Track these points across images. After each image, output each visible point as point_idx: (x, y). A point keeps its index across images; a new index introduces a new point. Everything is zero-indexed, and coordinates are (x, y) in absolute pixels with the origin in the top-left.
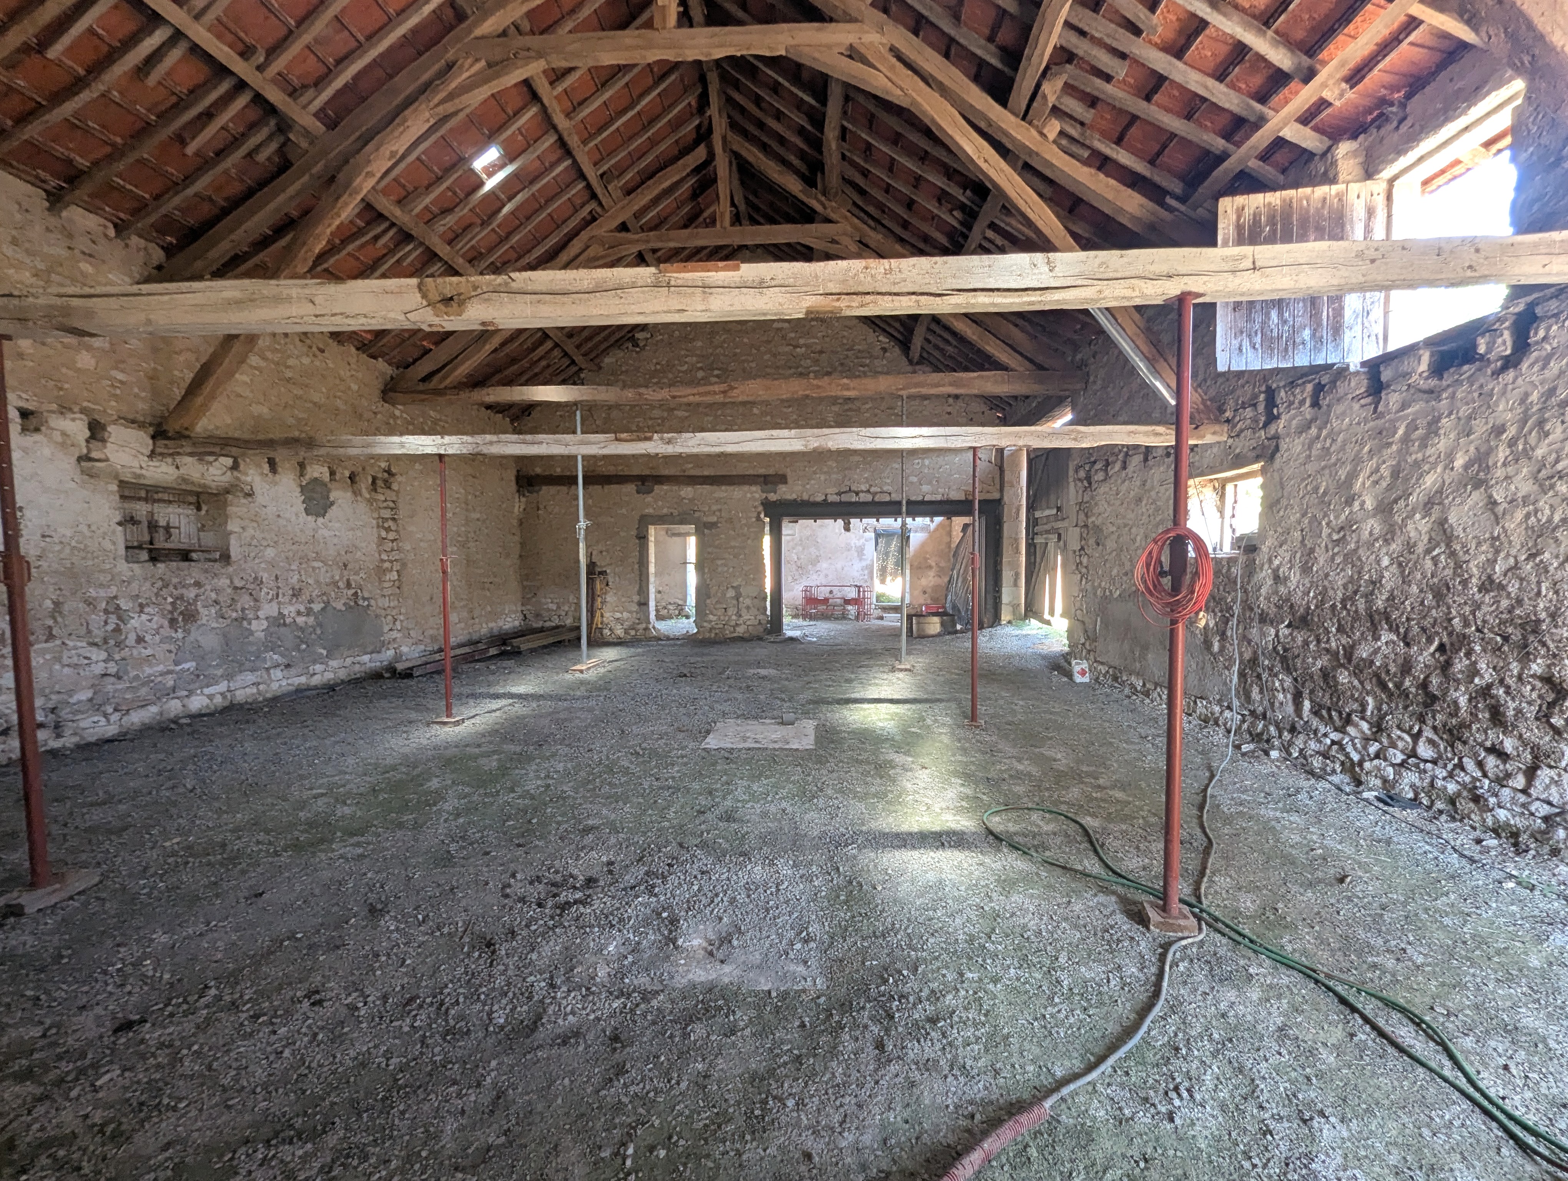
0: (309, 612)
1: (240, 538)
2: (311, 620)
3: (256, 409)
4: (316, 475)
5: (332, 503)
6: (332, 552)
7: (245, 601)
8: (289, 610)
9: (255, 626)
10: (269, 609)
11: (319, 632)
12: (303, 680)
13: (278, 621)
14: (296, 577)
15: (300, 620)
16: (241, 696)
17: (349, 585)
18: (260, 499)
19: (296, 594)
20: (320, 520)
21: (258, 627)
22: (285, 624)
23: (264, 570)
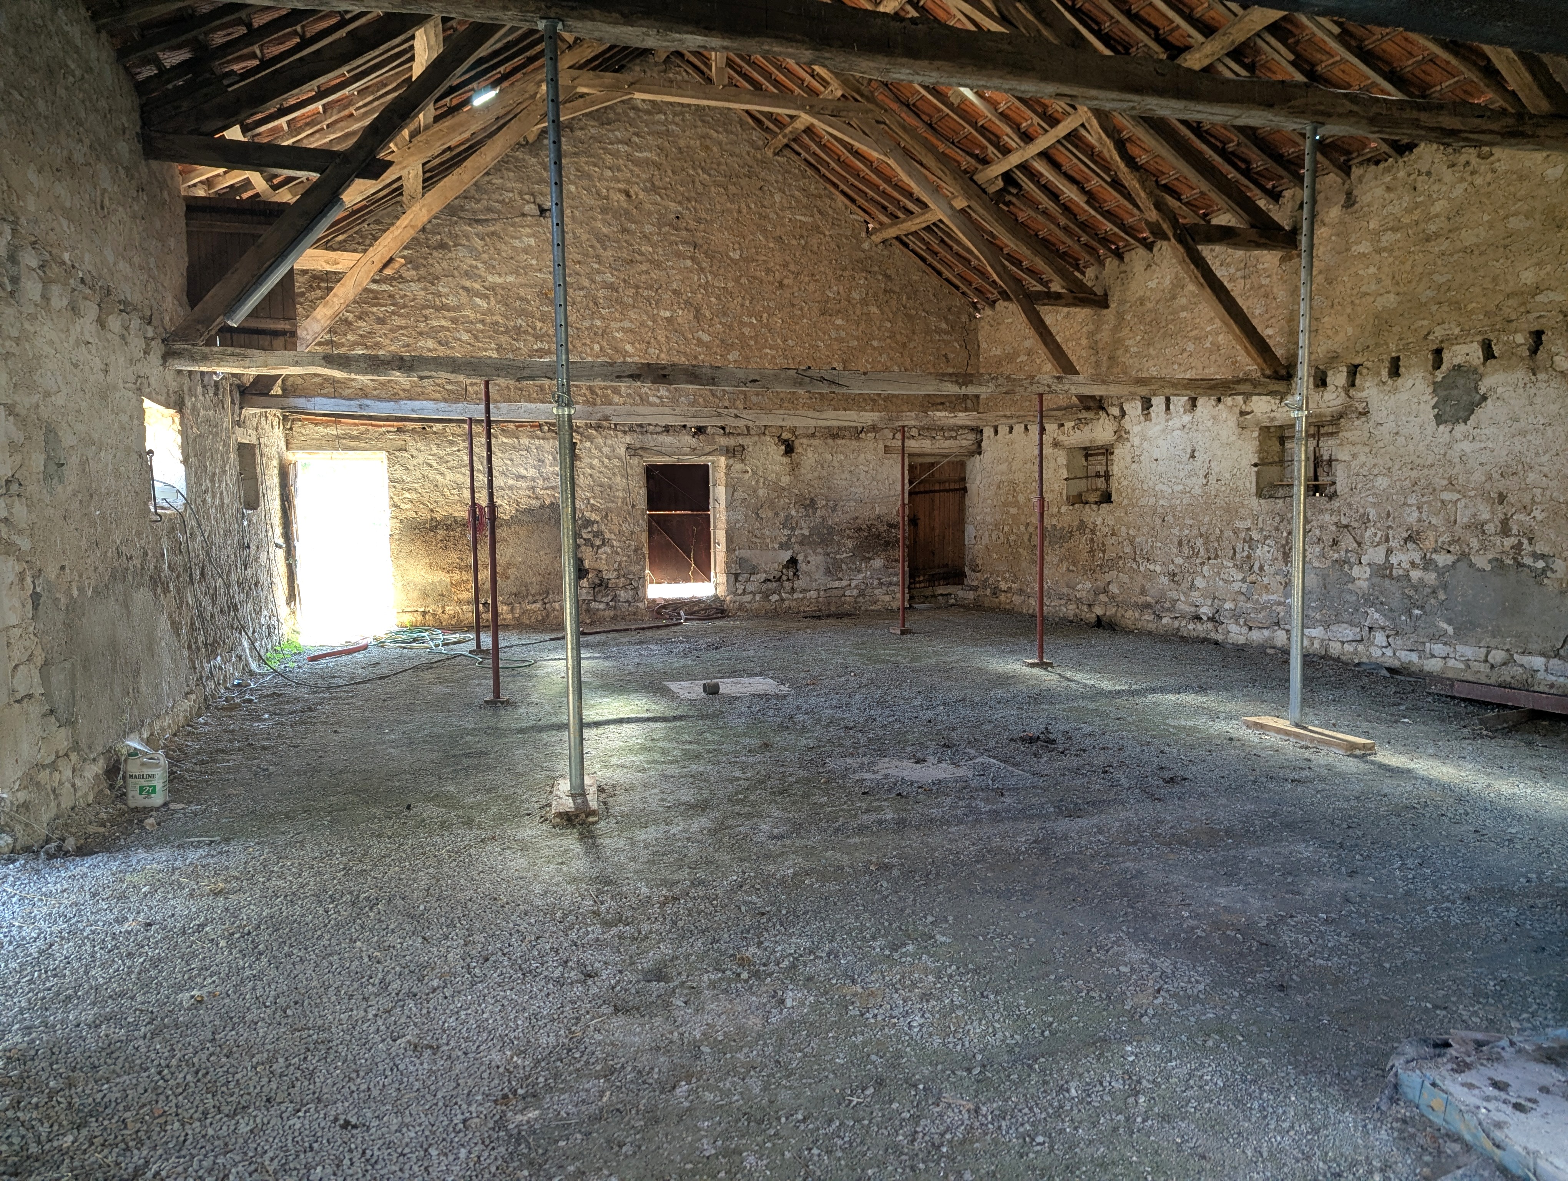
0: (1428, 564)
1: (1349, 467)
2: (1431, 577)
3: (1380, 303)
4: (1457, 361)
5: (1484, 398)
6: (1478, 477)
7: (1348, 542)
8: (1401, 558)
9: (1356, 571)
10: (1376, 555)
11: (1442, 596)
12: (1414, 657)
13: (1383, 571)
14: (1416, 514)
15: (1415, 575)
16: (1335, 649)
17: (1505, 531)
18: (1376, 415)
19: (1412, 538)
20: (1460, 428)
21: (1361, 573)
22: (1390, 576)
23: (1374, 505)
